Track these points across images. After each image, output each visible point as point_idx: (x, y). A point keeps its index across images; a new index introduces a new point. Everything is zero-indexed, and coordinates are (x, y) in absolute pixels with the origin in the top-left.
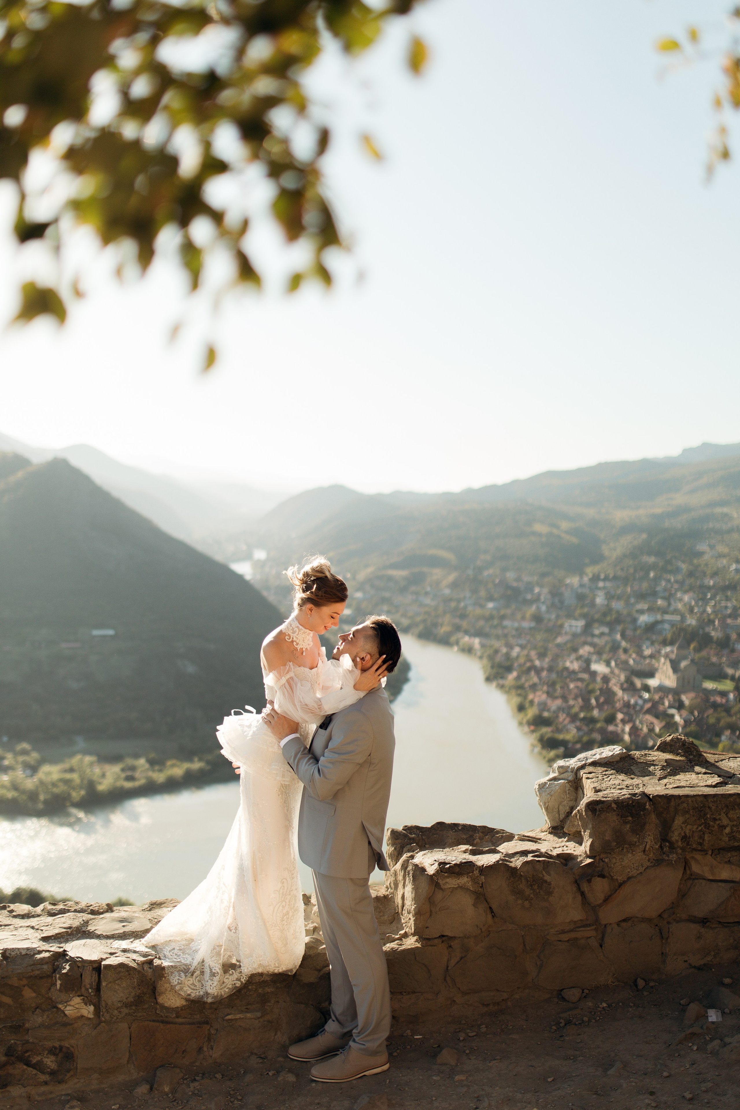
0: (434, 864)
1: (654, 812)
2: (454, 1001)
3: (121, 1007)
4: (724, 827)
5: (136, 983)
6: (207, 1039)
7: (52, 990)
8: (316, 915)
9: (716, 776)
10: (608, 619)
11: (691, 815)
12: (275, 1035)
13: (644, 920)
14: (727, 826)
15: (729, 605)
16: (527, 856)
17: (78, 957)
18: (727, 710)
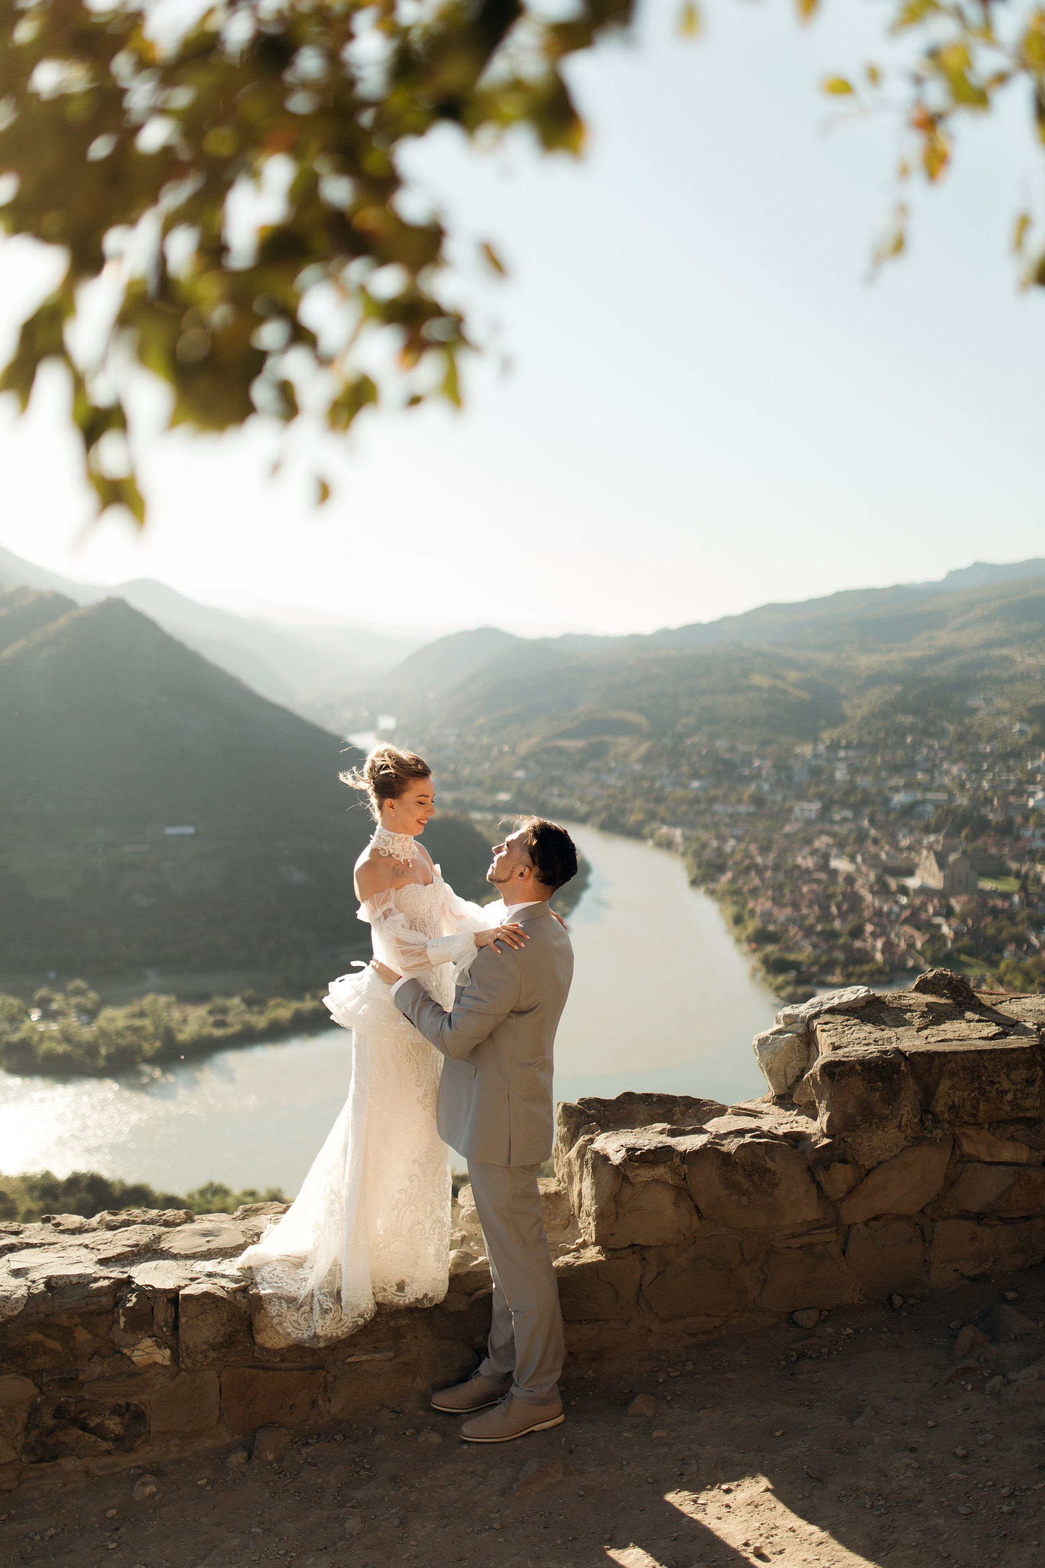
0: (620, 1150)
1: (912, 1074)
2: (651, 1330)
3: (207, 1349)
4: (1005, 1092)
5: (226, 1318)
6: (322, 1389)
7: (114, 1329)
8: (465, 1220)
9: (994, 1024)
10: (852, 799)
11: (960, 1077)
12: (414, 1381)
13: (900, 1217)
14: (1008, 1091)
15: (1012, 778)
16: (744, 1137)
17: (147, 1286)
18: (1011, 917)
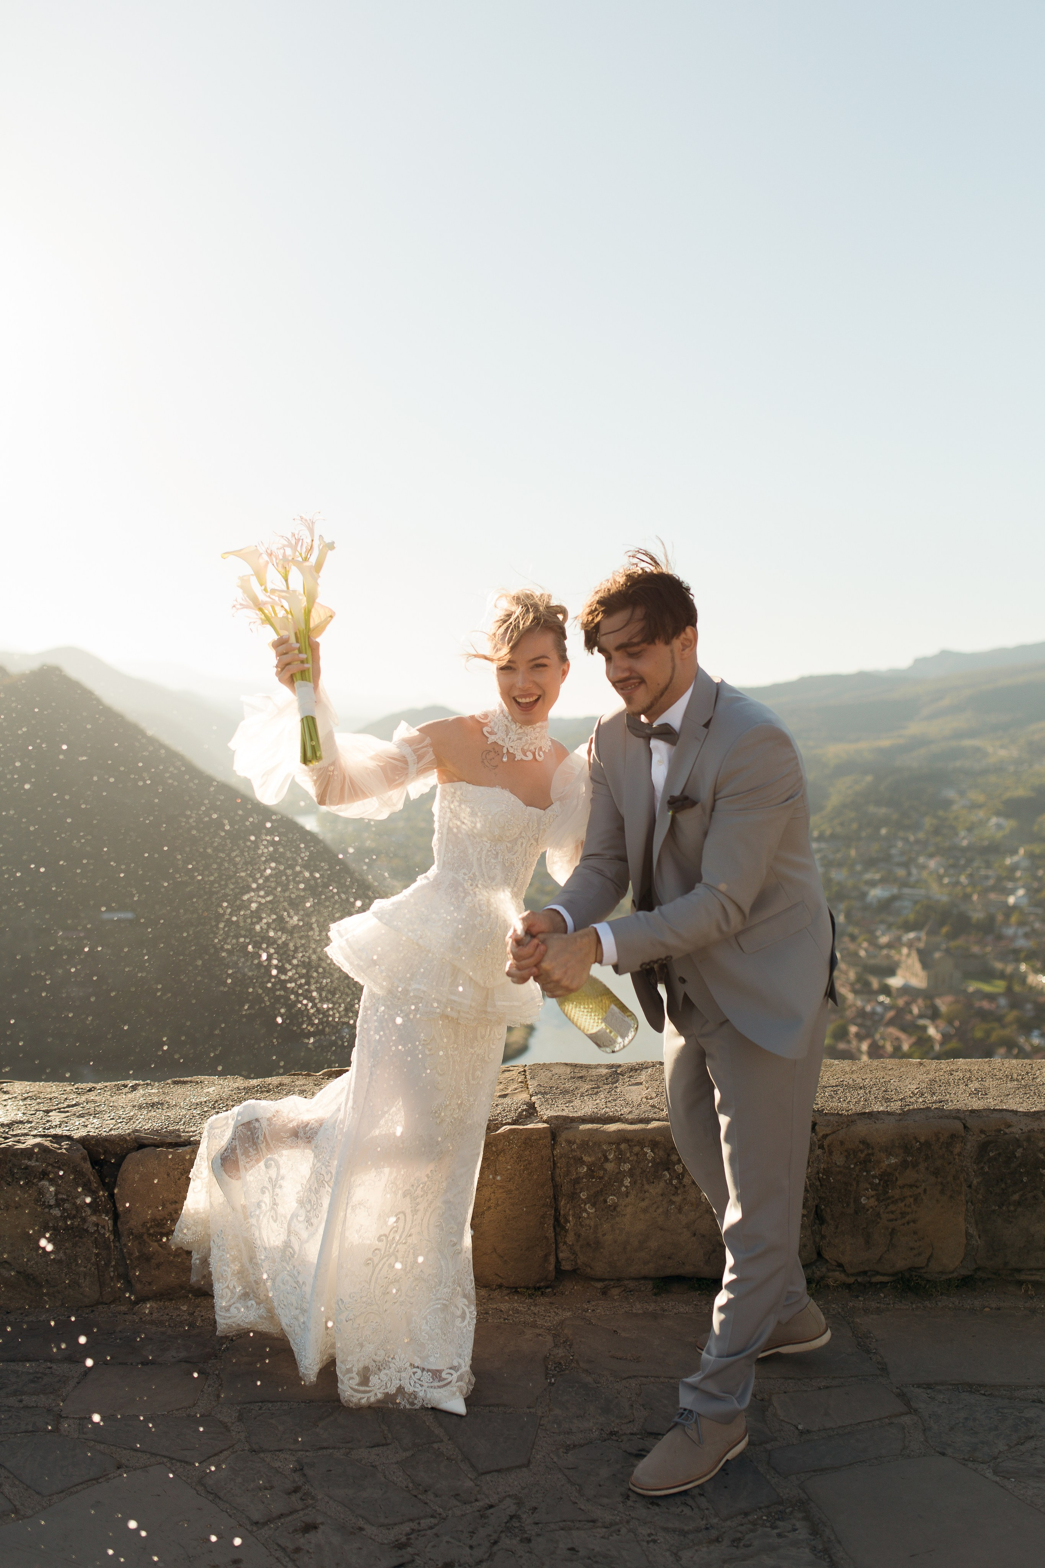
15: (991, 873)
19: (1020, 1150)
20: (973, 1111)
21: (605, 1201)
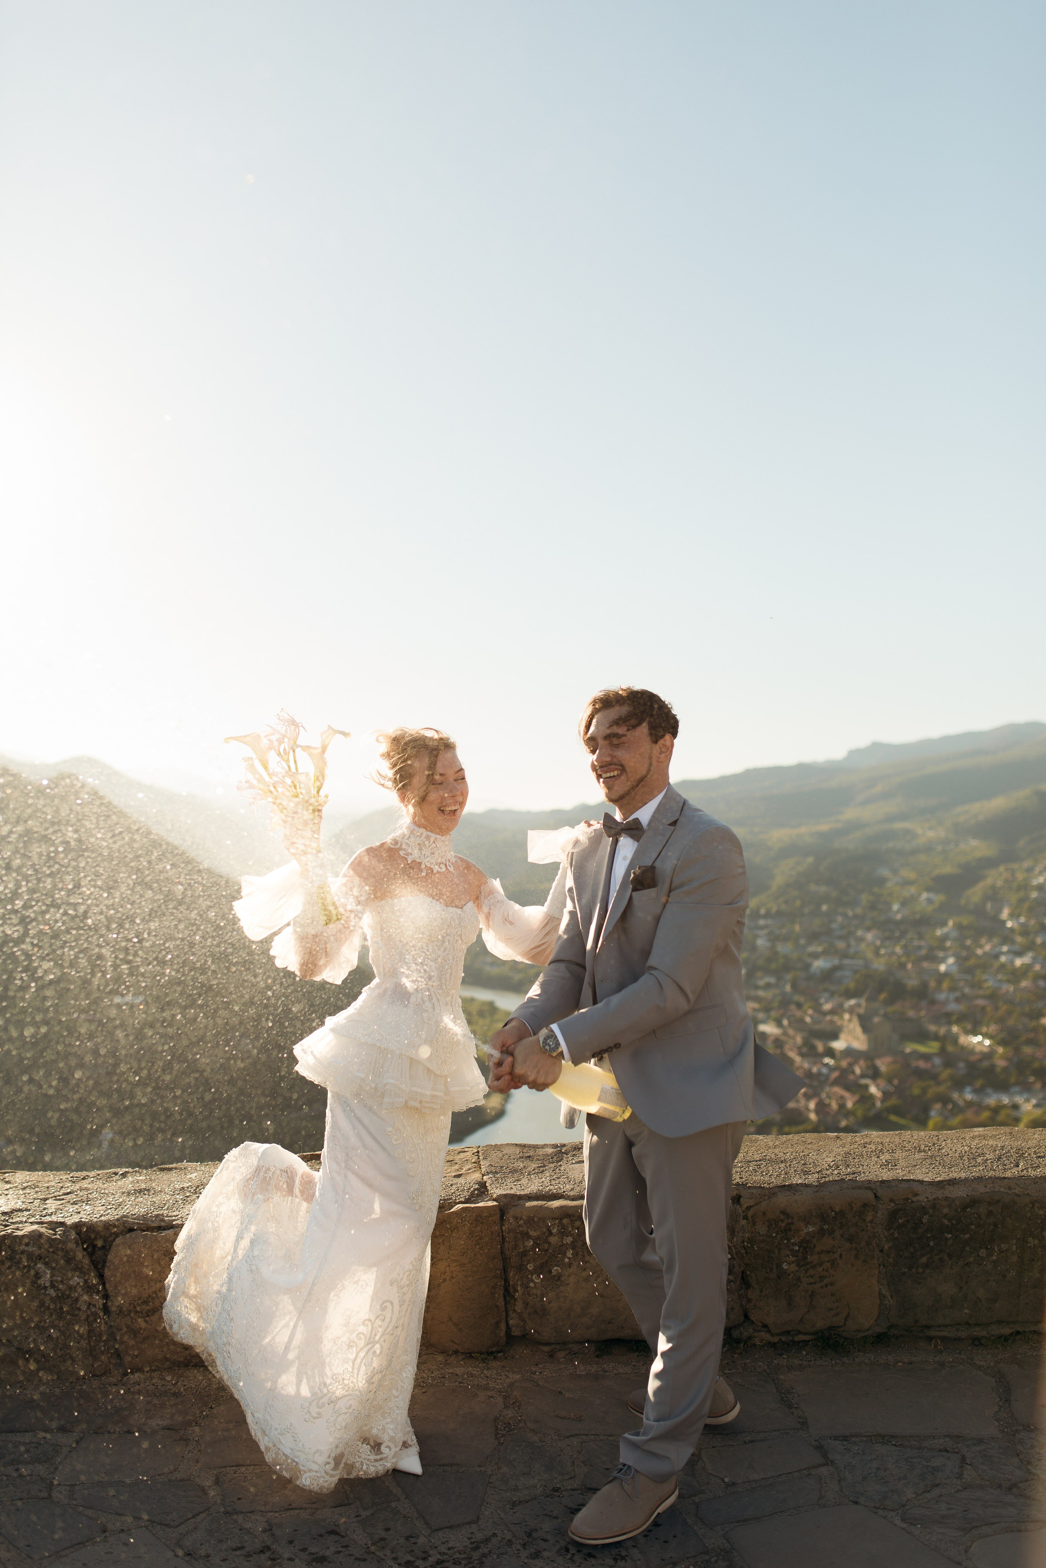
18: (934, 1077)
19: (927, 1217)
20: (883, 1182)
21: (550, 1272)
